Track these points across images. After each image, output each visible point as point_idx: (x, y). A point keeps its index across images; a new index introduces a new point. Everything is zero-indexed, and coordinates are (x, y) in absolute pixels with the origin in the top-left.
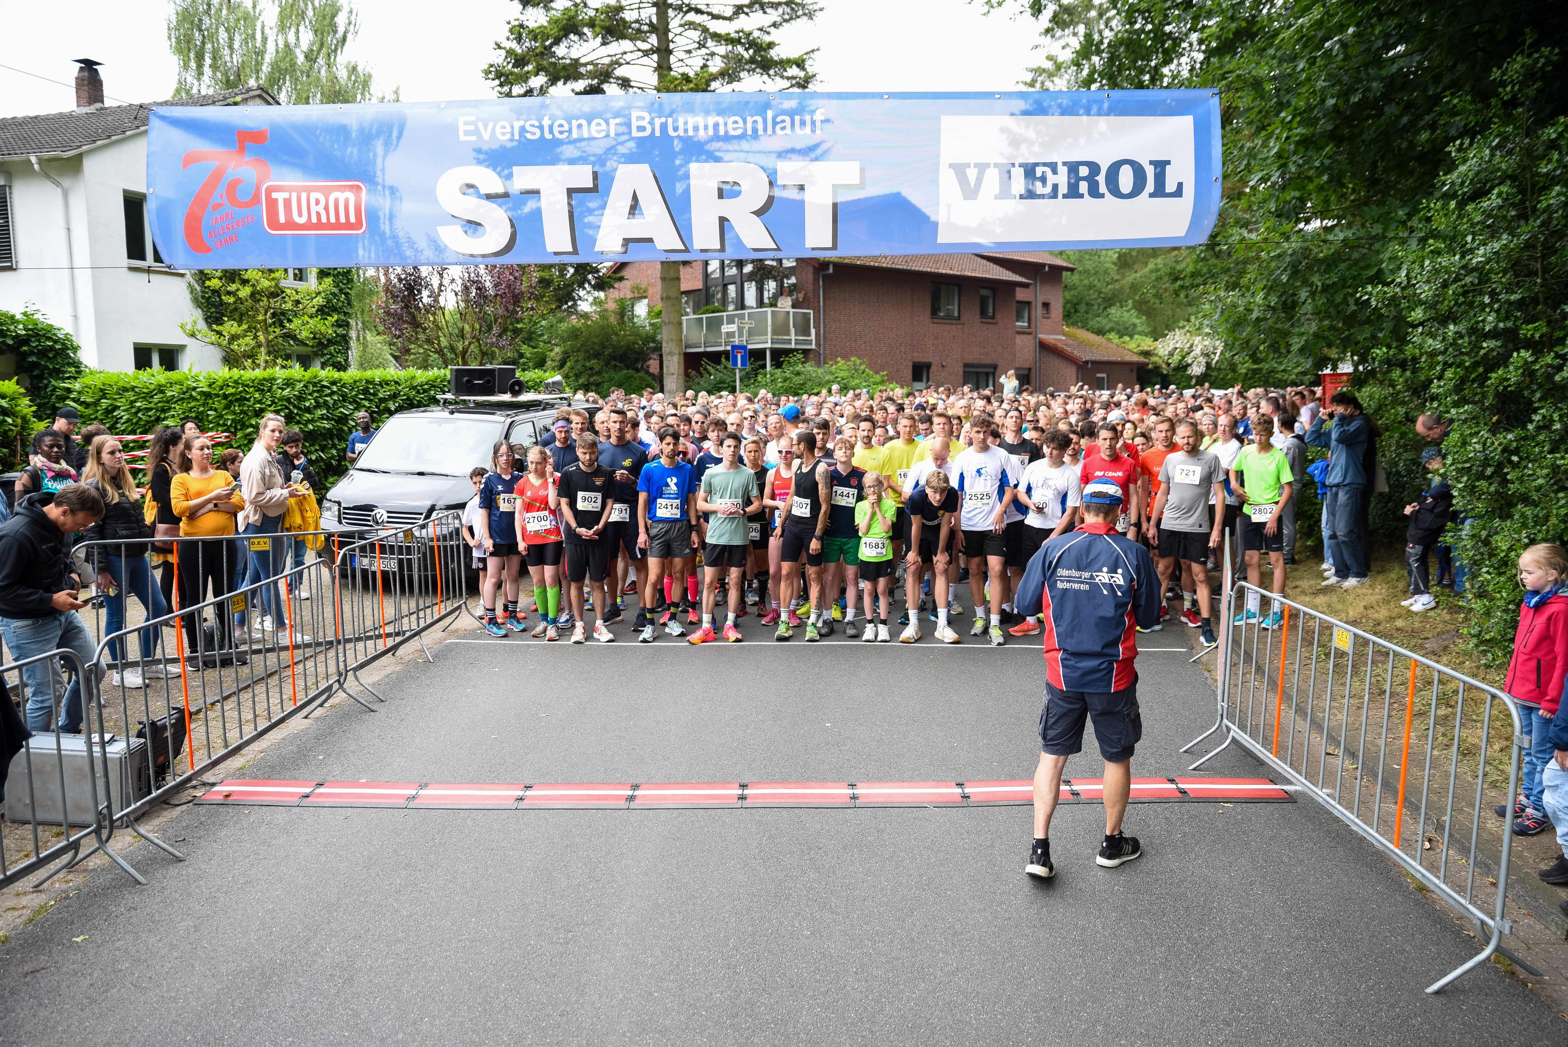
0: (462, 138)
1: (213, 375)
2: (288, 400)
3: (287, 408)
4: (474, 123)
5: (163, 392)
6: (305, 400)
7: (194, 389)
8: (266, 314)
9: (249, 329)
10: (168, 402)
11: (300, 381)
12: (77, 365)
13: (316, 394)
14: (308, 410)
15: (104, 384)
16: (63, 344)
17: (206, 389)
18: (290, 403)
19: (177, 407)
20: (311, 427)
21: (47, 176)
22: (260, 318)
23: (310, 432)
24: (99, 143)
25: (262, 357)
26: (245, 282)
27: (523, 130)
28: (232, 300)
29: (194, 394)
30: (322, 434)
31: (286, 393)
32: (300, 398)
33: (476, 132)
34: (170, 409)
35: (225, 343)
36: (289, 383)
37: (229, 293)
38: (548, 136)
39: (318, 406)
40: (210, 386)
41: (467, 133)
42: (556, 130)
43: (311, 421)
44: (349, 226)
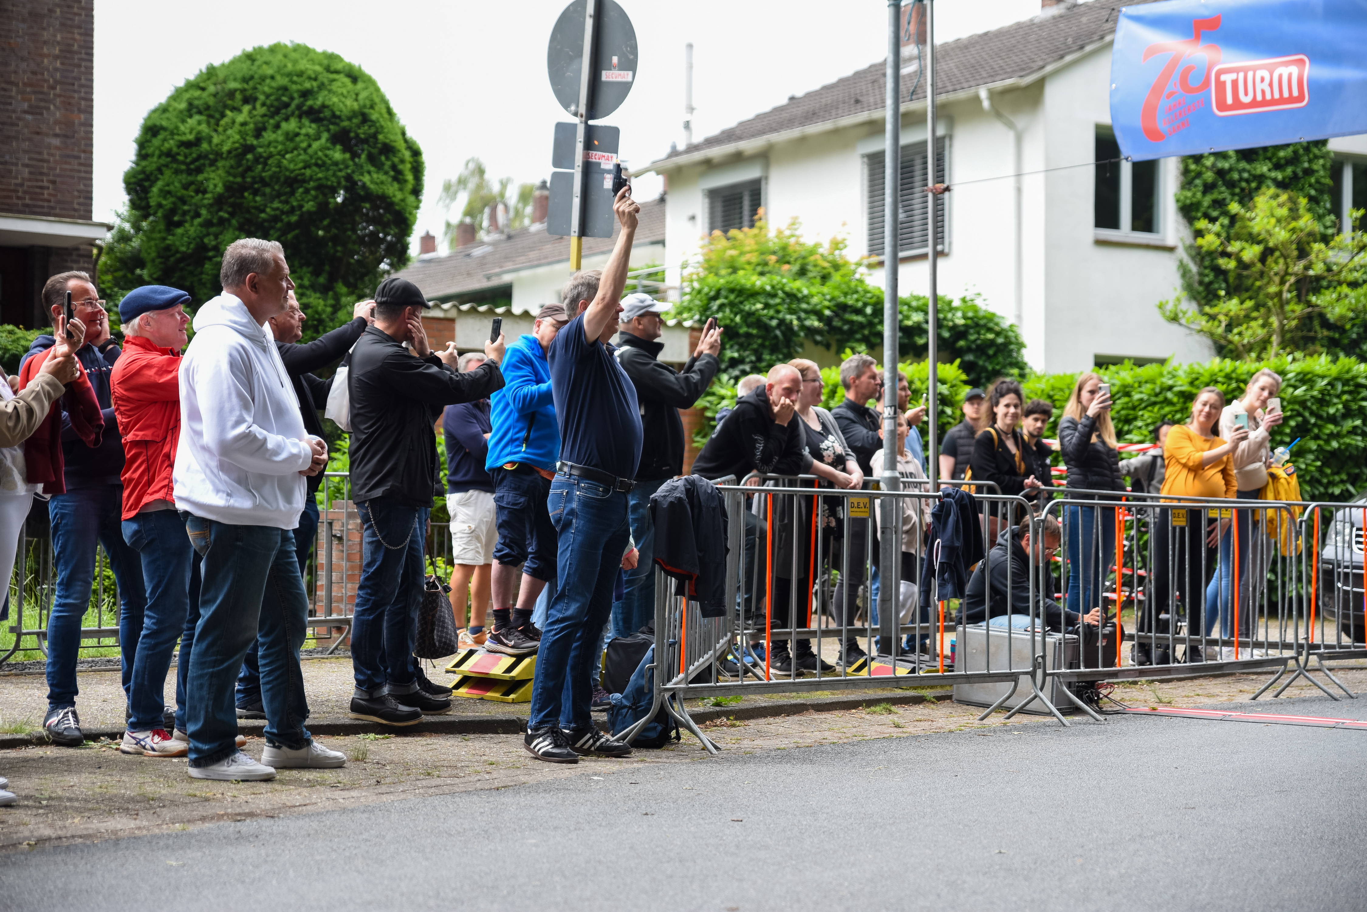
1: (1197, 368)
2: (1303, 403)
3: (1299, 414)
5: (1128, 394)
6: (1329, 404)
7: (1170, 388)
8: (1282, 282)
9: (1257, 308)
10: (1134, 408)
11: (1323, 377)
12: (1021, 366)
13: (1345, 397)
14: (1332, 419)
15: (1053, 389)
16: (1006, 337)
17: (1186, 388)
18: (1305, 407)
19: (1147, 414)
20: (1335, 444)
21: (997, 113)
22: (1273, 289)
23: (1334, 453)
24: (1068, 58)
25: (1274, 348)
26: (1253, 239)
28: (1232, 264)
29: (1169, 395)
30: (1351, 457)
31: (1299, 392)
32: (1323, 401)
34: (1135, 418)
35: (1220, 330)
36: (1305, 379)
37: (1229, 255)
39: (1348, 413)
40: (1192, 383)
43: (1337, 436)
44: (1291, 100)
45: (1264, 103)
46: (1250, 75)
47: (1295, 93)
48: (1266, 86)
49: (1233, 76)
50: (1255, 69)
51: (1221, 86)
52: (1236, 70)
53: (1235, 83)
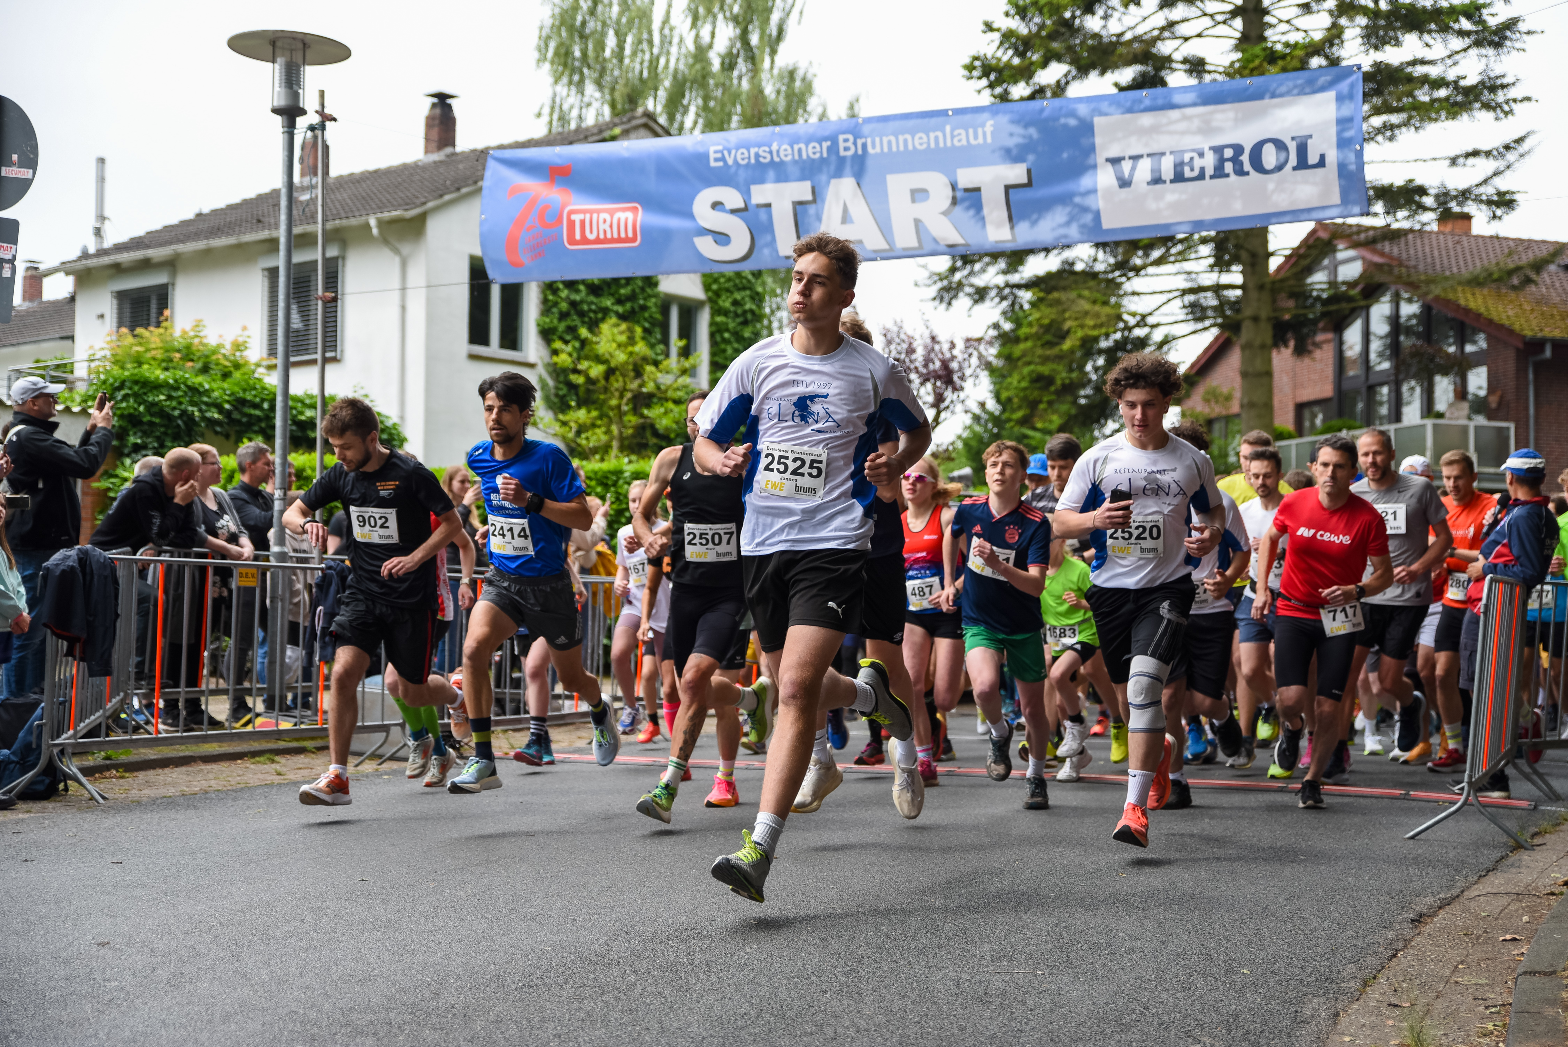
0: (713, 164)
4: (721, 152)
8: (622, 397)
9: (601, 417)
21: (385, 240)
22: (614, 402)
24: (446, 198)
25: (614, 451)
26: (599, 359)
27: (757, 155)
28: (581, 380)
33: (723, 159)
37: (579, 372)
38: (776, 159)
41: (716, 160)
42: (782, 154)
44: (627, 240)
45: (606, 241)
46: (595, 216)
47: (630, 235)
48: (607, 227)
49: (581, 216)
50: (598, 212)
51: (571, 224)
52: (584, 212)
53: (583, 222)
